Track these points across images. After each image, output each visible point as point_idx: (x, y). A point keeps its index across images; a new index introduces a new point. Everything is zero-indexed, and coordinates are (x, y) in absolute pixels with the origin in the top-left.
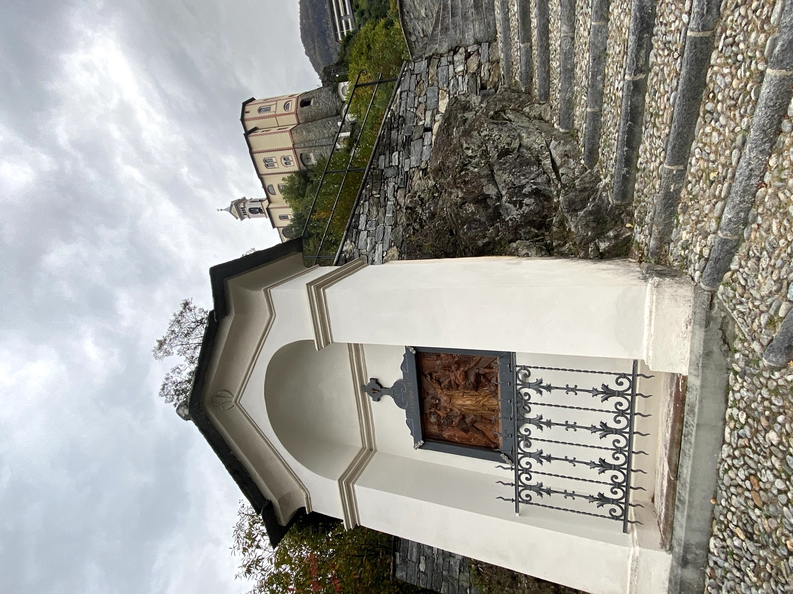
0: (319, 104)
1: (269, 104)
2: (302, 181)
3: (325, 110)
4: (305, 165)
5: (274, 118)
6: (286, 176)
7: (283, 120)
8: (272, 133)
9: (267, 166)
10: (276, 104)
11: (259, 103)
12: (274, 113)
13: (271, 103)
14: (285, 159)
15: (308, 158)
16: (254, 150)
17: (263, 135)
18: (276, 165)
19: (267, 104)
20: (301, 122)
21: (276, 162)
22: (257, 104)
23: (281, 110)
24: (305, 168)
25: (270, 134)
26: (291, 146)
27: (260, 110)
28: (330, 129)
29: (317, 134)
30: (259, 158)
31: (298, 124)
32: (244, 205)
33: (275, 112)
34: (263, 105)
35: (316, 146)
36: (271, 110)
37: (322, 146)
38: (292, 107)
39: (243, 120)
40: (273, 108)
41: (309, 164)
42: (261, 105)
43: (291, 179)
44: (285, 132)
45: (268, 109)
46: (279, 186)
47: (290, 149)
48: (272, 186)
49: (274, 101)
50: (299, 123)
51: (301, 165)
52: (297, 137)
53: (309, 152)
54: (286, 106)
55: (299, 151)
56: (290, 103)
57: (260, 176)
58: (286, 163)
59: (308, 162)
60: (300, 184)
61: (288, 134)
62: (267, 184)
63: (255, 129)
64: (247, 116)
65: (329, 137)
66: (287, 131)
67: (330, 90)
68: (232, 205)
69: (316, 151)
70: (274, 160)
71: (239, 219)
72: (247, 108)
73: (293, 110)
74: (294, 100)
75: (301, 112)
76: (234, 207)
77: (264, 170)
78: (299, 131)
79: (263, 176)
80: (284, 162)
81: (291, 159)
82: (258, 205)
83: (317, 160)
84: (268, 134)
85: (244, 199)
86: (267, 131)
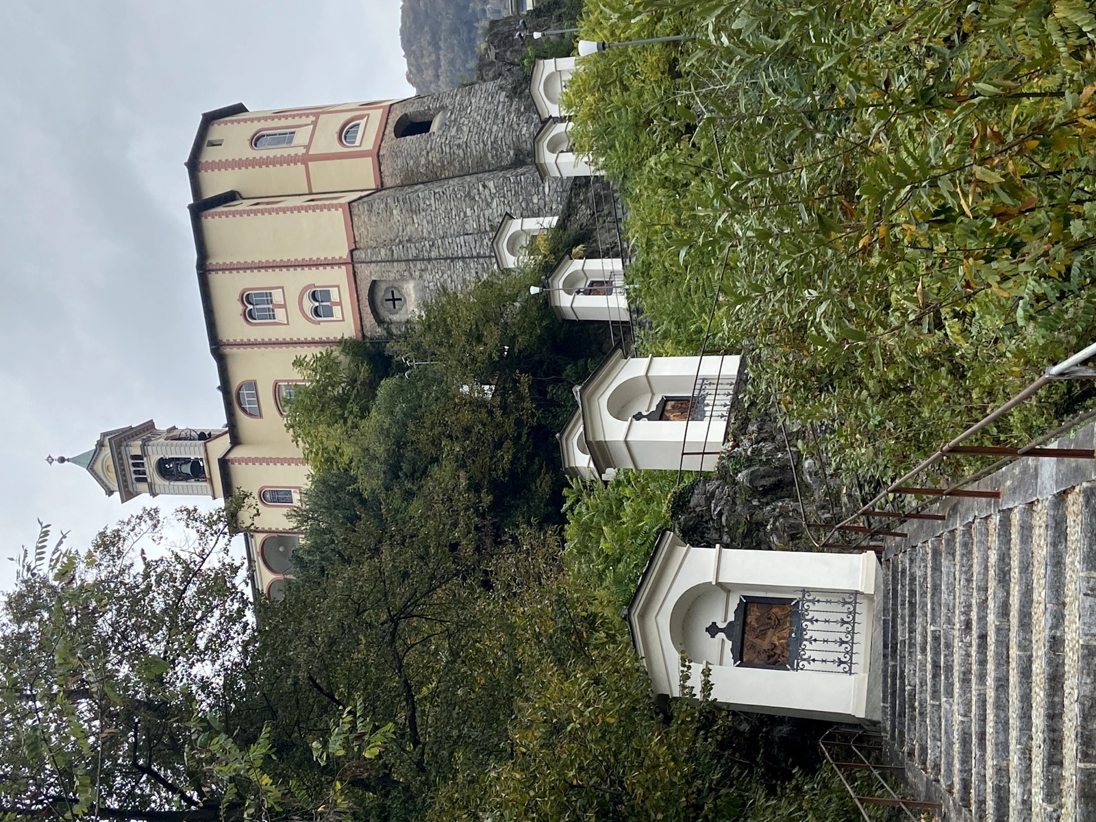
0: (459, 129)
1: (290, 122)
2: (364, 372)
3: (476, 150)
4: (380, 321)
5: (301, 167)
6: (309, 353)
7: (328, 176)
8: (284, 210)
9: (249, 316)
10: (315, 123)
11: (259, 119)
12: (301, 151)
13: (297, 121)
14: (314, 296)
15: (395, 300)
16: (213, 261)
17: (255, 212)
18: (280, 314)
19: (283, 122)
20: (388, 182)
21: (284, 306)
22: (252, 120)
23: (327, 141)
24: (380, 331)
25: (277, 211)
26: (344, 253)
27: (256, 141)
28: (488, 205)
29: (441, 221)
30: (228, 288)
31: (377, 190)
32: (143, 447)
33: (308, 147)
34: (270, 124)
35: (429, 260)
36: (296, 141)
37: (452, 259)
38: (367, 137)
39: (194, 166)
40: (302, 136)
41: (395, 318)
42: (263, 124)
43: (326, 365)
44: (329, 208)
45: (286, 137)
46: (276, 388)
47: (339, 264)
48: (253, 385)
49: (307, 115)
50: (381, 187)
51: (369, 319)
52: (368, 226)
53: (403, 278)
54: (346, 133)
55: (368, 273)
56: (362, 122)
57: (218, 349)
58: (316, 312)
59: (394, 310)
60: (353, 382)
61: (339, 216)
62: (239, 376)
63: (230, 197)
64: (209, 155)
65: (481, 232)
66: (336, 207)
67: (501, 88)
68: (100, 445)
69: (427, 276)
70: (277, 297)
71: (117, 495)
72: (217, 132)
73: (369, 145)
74: (376, 116)
75: (395, 154)
76: (107, 451)
77: (234, 327)
78: (379, 206)
79: (227, 350)
80: (309, 305)
81: (334, 296)
82: (193, 451)
83: (426, 305)
84: (270, 212)
85: (149, 426)
86: (267, 203)
